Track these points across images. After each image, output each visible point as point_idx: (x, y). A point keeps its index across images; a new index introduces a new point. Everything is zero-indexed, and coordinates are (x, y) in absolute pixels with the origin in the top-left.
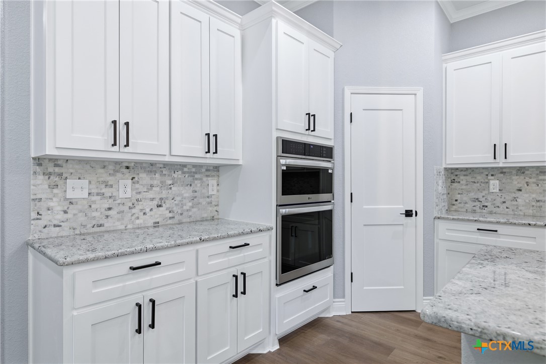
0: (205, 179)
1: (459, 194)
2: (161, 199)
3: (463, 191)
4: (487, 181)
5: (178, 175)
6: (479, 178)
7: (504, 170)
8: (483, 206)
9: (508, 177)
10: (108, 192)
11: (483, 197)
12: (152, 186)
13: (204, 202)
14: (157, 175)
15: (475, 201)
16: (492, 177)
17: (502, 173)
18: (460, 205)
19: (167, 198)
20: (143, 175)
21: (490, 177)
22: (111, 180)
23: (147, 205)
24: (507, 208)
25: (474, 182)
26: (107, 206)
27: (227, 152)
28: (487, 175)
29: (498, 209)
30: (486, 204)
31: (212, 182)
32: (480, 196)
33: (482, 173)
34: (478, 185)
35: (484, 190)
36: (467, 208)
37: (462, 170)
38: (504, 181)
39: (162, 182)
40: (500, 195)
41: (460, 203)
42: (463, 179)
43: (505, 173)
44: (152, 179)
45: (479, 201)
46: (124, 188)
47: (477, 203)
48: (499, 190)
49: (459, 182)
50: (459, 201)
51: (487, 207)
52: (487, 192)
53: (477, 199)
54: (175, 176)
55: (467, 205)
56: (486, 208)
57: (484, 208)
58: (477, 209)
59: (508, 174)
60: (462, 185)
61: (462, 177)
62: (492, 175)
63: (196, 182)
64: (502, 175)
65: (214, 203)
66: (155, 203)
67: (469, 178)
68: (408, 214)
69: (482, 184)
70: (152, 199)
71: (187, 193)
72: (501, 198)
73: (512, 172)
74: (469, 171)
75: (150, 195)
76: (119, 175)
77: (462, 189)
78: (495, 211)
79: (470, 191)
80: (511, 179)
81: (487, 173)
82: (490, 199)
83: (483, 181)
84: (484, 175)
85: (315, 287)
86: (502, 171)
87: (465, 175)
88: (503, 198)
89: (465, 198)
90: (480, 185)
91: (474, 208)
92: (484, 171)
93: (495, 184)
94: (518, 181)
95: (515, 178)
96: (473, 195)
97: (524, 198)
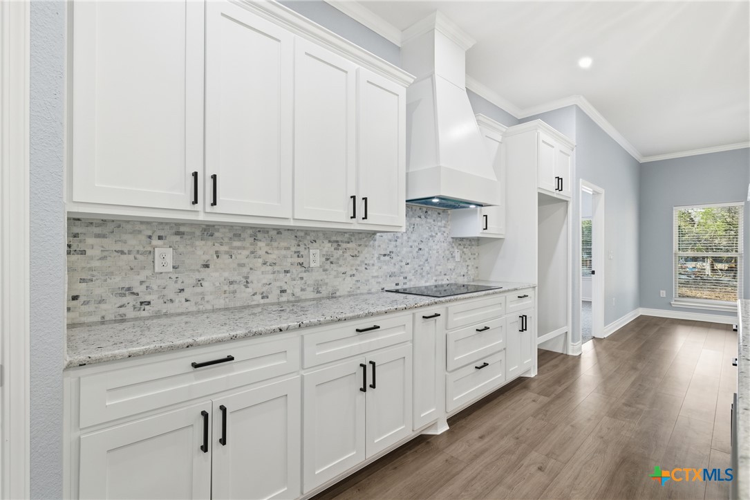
1: (82, 281)
3: (94, 273)
4: (149, 249)
6: (133, 242)
7: (182, 229)
8: (141, 303)
9: (188, 242)
11: (142, 283)
15: (125, 295)
16: (160, 242)
17: (178, 233)
18: (85, 309)
21: (155, 242)
24: (187, 301)
25: (122, 252)
28: (150, 237)
29: (170, 305)
30: (147, 298)
32: (134, 281)
33: (140, 232)
34: (131, 257)
35: (144, 268)
36: (103, 313)
37: (90, 223)
38: (181, 249)
40: (174, 277)
41: (86, 303)
42: (93, 246)
43: (183, 233)
45: (133, 293)
47: (129, 299)
48: (174, 267)
49: (83, 252)
50: (82, 299)
51: (149, 303)
52: (148, 272)
53: (129, 289)
55: (103, 306)
56: (147, 307)
57: (143, 307)
58: (130, 313)
59: (189, 237)
60: (92, 258)
61: (90, 241)
62: (160, 238)
64: (178, 238)
67: (109, 243)
69: (138, 256)
72: (176, 282)
73: (194, 233)
74: (111, 226)
77: (91, 269)
78: (164, 311)
79: (112, 273)
80: (192, 245)
81: (149, 233)
82: (155, 287)
83: (141, 249)
84: (143, 238)
87: (98, 236)
88: (179, 282)
89: (98, 290)
90: (135, 258)
91: (122, 310)
92: (143, 227)
93: (164, 256)
94: (203, 250)
95: (199, 243)
96: (118, 281)
97: (213, 278)
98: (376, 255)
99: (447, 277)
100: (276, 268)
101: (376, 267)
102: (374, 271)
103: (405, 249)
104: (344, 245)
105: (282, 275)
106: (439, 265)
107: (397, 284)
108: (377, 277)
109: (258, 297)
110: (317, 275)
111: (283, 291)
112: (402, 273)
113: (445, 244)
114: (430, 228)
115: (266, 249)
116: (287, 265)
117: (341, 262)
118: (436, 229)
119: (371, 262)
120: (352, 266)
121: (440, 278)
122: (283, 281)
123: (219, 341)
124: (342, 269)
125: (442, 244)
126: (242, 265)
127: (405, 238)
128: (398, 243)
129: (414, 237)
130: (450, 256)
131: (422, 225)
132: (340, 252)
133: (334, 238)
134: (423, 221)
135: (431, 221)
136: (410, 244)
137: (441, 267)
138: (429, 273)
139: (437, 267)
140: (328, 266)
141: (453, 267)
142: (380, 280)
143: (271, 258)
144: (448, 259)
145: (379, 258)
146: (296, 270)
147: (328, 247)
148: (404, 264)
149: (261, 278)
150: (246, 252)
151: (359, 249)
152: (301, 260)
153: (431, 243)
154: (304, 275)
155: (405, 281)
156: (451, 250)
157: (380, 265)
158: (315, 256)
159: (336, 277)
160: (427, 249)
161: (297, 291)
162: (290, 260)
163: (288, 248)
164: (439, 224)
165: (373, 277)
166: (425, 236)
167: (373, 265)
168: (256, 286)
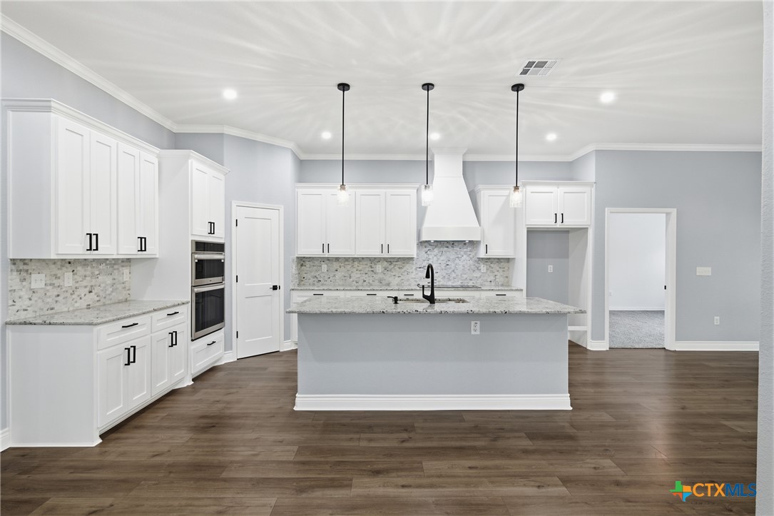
0: (121, 269)
1: (305, 273)
2: (92, 286)
3: (308, 271)
5: (102, 267)
6: (316, 263)
8: (318, 280)
9: (331, 263)
10: (57, 282)
11: (319, 275)
12: (85, 276)
13: (120, 287)
14: (89, 268)
18: (306, 280)
19: (95, 286)
20: (79, 268)
21: (322, 263)
22: (59, 273)
23: (83, 291)
24: (330, 281)
25: (314, 266)
26: (57, 294)
27: (152, 249)
29: (326, 282)
30: (320, 279)
31: (126, 271)
32: (317, 274)
34: (316, 267)
35: (319, 270)
36: (309, 282)
37: (307, 258)
38: (329, 265)
39: (93, 273)
40: (327, 273)
42: (308, 264)
43: (330, 260)
44: (85, 271)
46: (68, 279)
47: (315, 279)
48: (327, 270)
49: (305, 266)
50: (305, 278)
52: (320, 272)
53: (315, 276)
54: (101, 267)
55: (309, 280)
56: (320, 282)
58: (315, 283)
60: (307, 267)
62: (323, 261)
63: (115, 271)
64: (328, 262)
65: (127, 288)
66: (88, 289)
67: (311, 263)
68: (275, 288)
69: (318, 267)
70: (86, 287)
71: (109, 280)
73: (333, 260)
74: (311, 259)
75: (84, 283)
76: (64, 269)
78: (324, 284)
81: (319, 261)
82: (322, 276)
83: (319, 265)
85: (214, 342)
86: (328, 259)
87: (308, 262)
88: (329, 275)
89: (309, 277)
92: (319, 259)
93: (324, 267)
94: (336, 265)
95: (334, 263)
96: (312, 274)
97: (339, 275)
98: (414, 268)
99: (473, 281)
100: (362, 272)
101: (414, 273)
102: (413, 276)
103: (435, 265)
104: (394, 263)
105: (364, 275)
106: (465, 274)
109: (354, 282)
110: (381, 276)
111: (365, 281)
113: (471, 262)
115: (357, 265)
116: (366, 271)
117: (393, 271)
118: (462, 253)
119: (411, 271)
120: (399, 272)
121: (466, 281)
122: (364, 277)
123: (320, 290)
124: (393, 274)
125: (468, 262)
126: (348, 271)
127: (435, 258)
128: (429, 262)
129: (442, 258)
130: (476, 269)
131: (449, 251)
132: (392, 266)
133: (389, 260)
134: (450, 249)
135: (458, 249)
136: (439, 262)
138: (455, 278)
139: (463, 275)
140: (385, 272)
141: (479, 276)
143: (360, 268)
144: (474, 271)
145: (416, 269)
146: (370, 273)
147: (385, 264)
149: (355, 275)
150: (350, 266)
151: (403, 265)
152: (372, 269)
153: (457, 261)
154: (374, 275)
156: (477, 265)
157: (416, 272)
158: (379, 268)
159: (390, 277)
160: (453, 265)
161: (371, 282)
162: (367, 269)
163: (367, 265)
164: (465, 250)
165: (412, 278)
166: (452, 257)
168: (353, 278)
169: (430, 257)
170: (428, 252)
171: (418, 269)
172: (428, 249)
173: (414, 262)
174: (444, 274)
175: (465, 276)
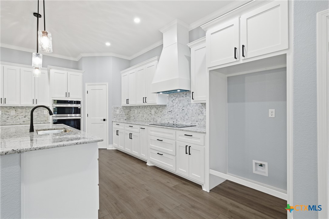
24: (138, 118)
47: (134, 117)
48: (137, 113)
58: (134, 119)
86: (137, 107)
94: (139, 110)
97: (140, 115)
98: (167, 112)
99: (198, 123)
100: (147, 114)
101: (167, 115)
102: (166, 117)
103: (176, 110)
104: (159, 109)
105: (148, 116)
106: (193, 117)
107: (174, 122)
108: (167, 118)
109: (145, 120)
110: (153, 116)
111: (148, 119)
112: (175, 118)
113: (197, 107)
114: (188, 101)
115: (146, 110)
117: (158, 113)
119: (165, 114)
120: (160, 114)
121: (194, 122)
124: (158, 115)
125: (195, 107)
126: (143, 113)
127: (177, 105)
128: (174, 108)
129: (180, 105)
130: (200, 112)
131: (184, 100)
132: (158, 110)
133: (157, 107)
136: (179, 108)
137: (194, 118)
138: (187, 120)
139: (192, 118)
140: (155, 114)
141: (202, 118)
142: (168, 119)
143: (146, 112)
144: (199, 114)
145: (168, 113)
146: (150, 114)
147: (155, 109)
148: (176, 115)
150: (143, 110)
151: (162, 110)
152: (151, 112)
153: (188, 107)
154: (151, 116)
155: (177, 121)
156: (201, 110)
157: (168, 115)
158: (153, 111)
159: (157, 117)
160: (186, 110)
161: (150, 120)
162: (149, 112)
163: (149, 110)
165: (166, 118)
166: (185, 104)
167: (166, 115)
168: (145, 117)
169: (174, 104)
170: (173, 101)
171: (169, 113)
172: (173, 99)
173: (167, 108)
174: (181, 116)
175: (193, 118)
